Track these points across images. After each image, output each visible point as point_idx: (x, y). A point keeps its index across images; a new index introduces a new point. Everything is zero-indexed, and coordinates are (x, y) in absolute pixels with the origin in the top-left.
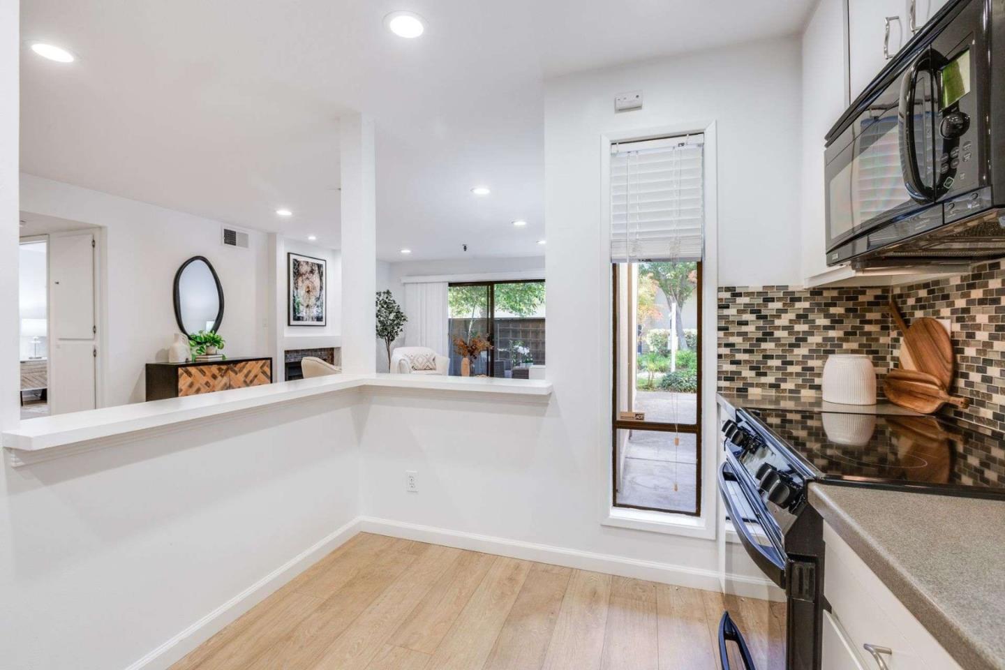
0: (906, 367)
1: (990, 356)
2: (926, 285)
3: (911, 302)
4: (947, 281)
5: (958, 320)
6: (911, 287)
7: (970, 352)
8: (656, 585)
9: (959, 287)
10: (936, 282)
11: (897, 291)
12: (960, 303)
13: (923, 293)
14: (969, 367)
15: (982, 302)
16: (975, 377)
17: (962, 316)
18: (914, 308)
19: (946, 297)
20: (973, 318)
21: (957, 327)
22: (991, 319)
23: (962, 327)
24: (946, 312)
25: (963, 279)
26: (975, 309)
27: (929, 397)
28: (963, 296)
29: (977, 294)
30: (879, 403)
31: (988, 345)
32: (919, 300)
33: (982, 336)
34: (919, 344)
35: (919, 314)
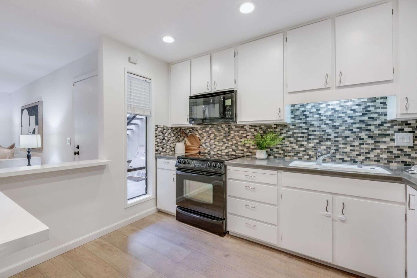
0: (188, 144)
1: (207, 141)
2: (192, 128)
3: (188, 131)
4: (197, 127)
5: (200, 135)
6: (188, 128)
7: (203, 141)
8: (143, 219)
9: (200, 129)
10: (195, 128)
11: (183, 129)
12: (200, 132)
13: (191, 130)
14: (203, 144)
15: (204, 132)
16: (204, 145)
17: (201, 134)
18: (188, 132)
19: (197, 131)
20: (203, 135)
21: (199, 136)
22: (207, 135)
23: (201, 136)
24: (197, 133)
25: (201, 128)
26: (203, 133)
27: (195, 150)
28: (201, 131)
29: (204, 130)
30: (186, 152)
31: (206, 139)
32: (190, 131)
33: (205, 138)
34: (192, 140)
35: (190, 134)
